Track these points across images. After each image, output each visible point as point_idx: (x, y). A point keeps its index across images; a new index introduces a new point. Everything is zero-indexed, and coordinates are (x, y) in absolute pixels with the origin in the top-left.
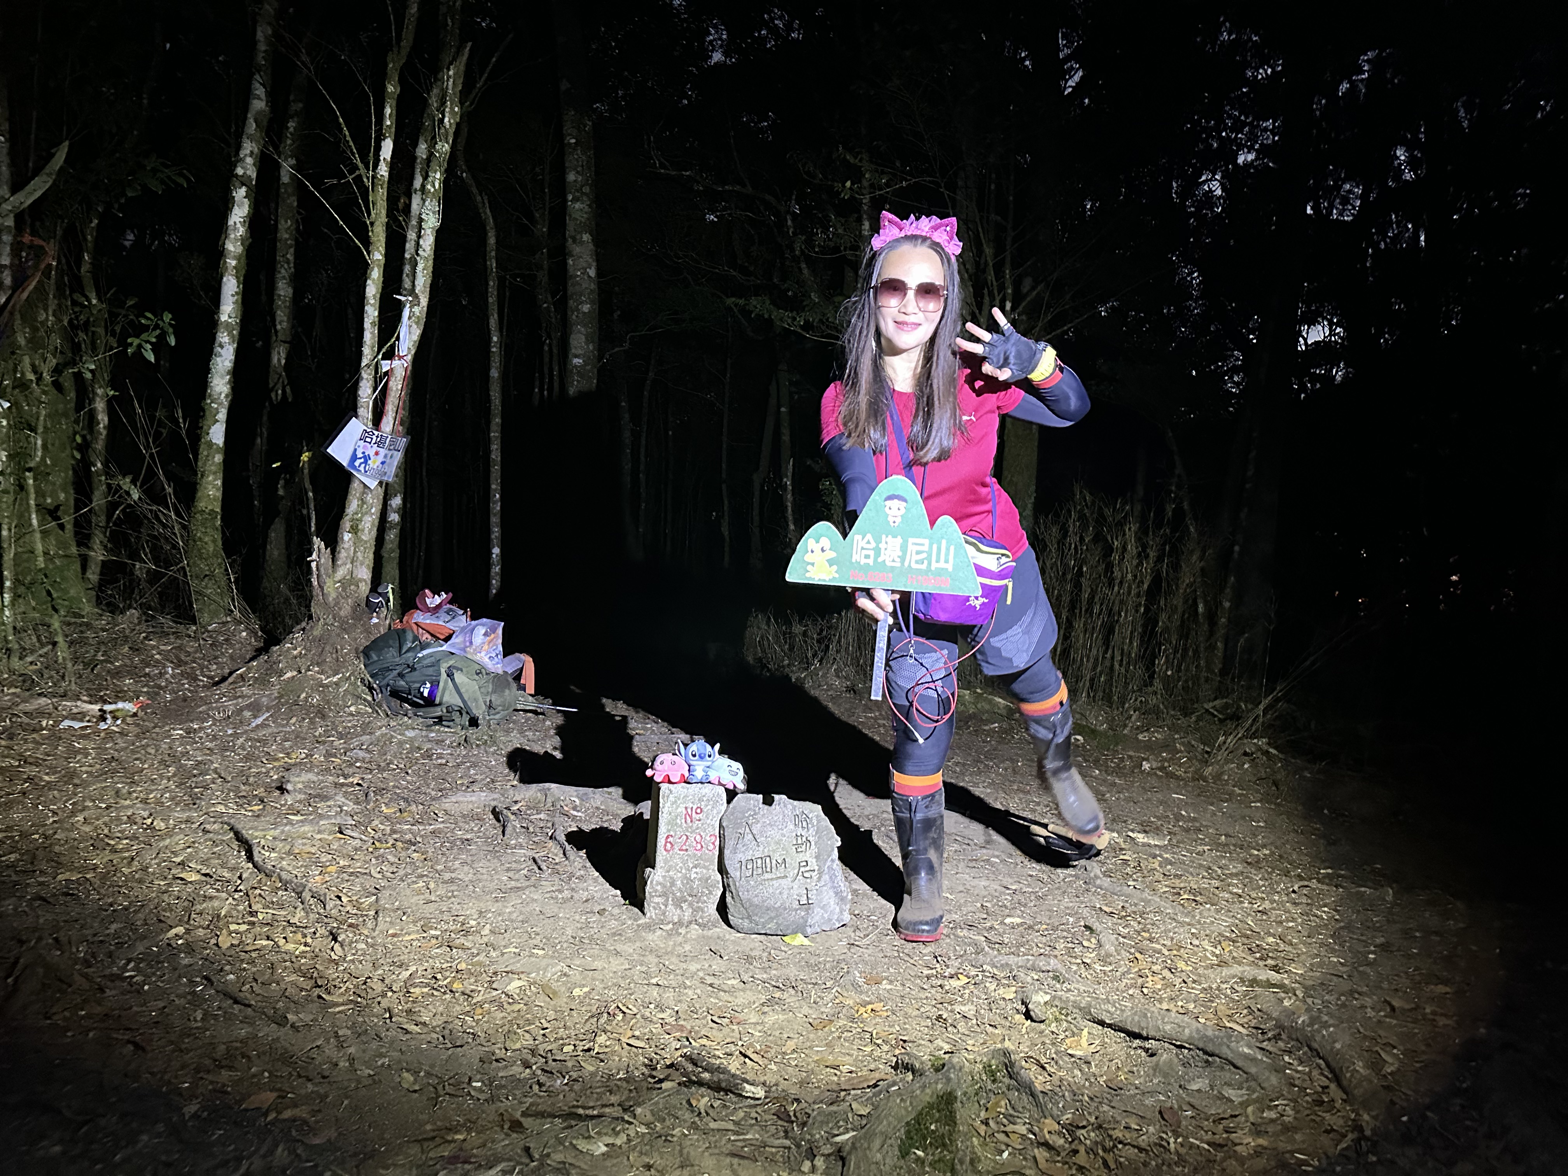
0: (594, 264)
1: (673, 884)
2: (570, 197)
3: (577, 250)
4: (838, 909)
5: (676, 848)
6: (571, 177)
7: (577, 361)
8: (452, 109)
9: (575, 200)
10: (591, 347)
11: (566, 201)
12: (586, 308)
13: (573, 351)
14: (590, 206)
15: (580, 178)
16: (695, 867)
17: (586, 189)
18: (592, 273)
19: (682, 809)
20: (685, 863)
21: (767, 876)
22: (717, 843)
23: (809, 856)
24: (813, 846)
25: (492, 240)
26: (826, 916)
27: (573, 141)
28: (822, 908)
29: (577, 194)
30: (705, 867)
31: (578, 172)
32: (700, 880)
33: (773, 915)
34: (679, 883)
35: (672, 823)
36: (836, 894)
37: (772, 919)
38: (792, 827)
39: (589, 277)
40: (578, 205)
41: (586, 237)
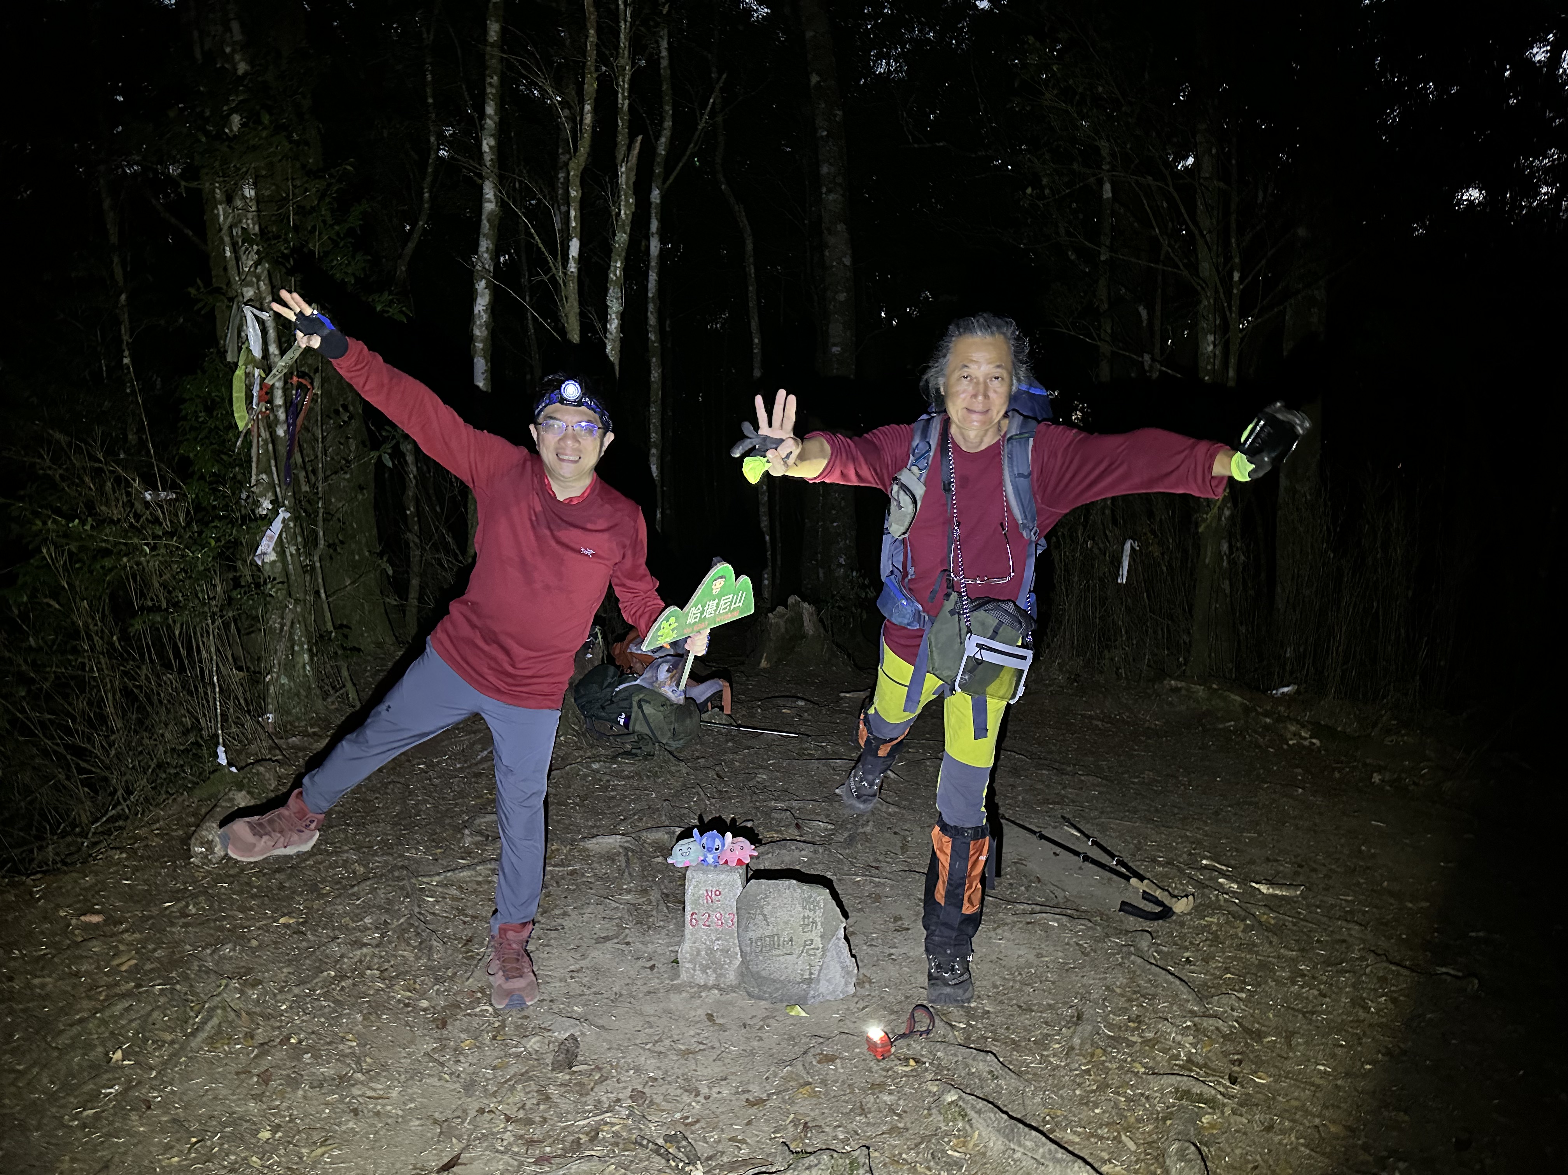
0: (849, 252)
1: (698, 954)
2: (824, 190)
3: (832, 240)
4: (843, 981)
5: (701, 923)
6: (825, 169)
7: (836, 350)
8: (627, 201)
9: (829, 191)
10: (848, 333)
11: (821, 193)
12: (842, 297)
13: (832, 340)
14: (843, 196)
15: (832, 169)
16: (718, 939)
17: (839, 180)
18: (847, 261)
19: (703, 892)
20: (709, 936)
21: (774, 952)
22: (735, 920)
23: (815, 936)
24: (819, 926)
25: (750, 247)
26: (831, 988)
27: (825, 133)
28: (827, 981)
29: (831, 186)
30: (727, 940)
31: (831, 164)
32: (722, 950)
33: (778, 986)
34: (703, 953)
35: (696, 902)
36: (843, 968)
37: (777, 990)
38: (800, 909)
39: (845, 265)
40: (831, 197)
41: (840, 227)
